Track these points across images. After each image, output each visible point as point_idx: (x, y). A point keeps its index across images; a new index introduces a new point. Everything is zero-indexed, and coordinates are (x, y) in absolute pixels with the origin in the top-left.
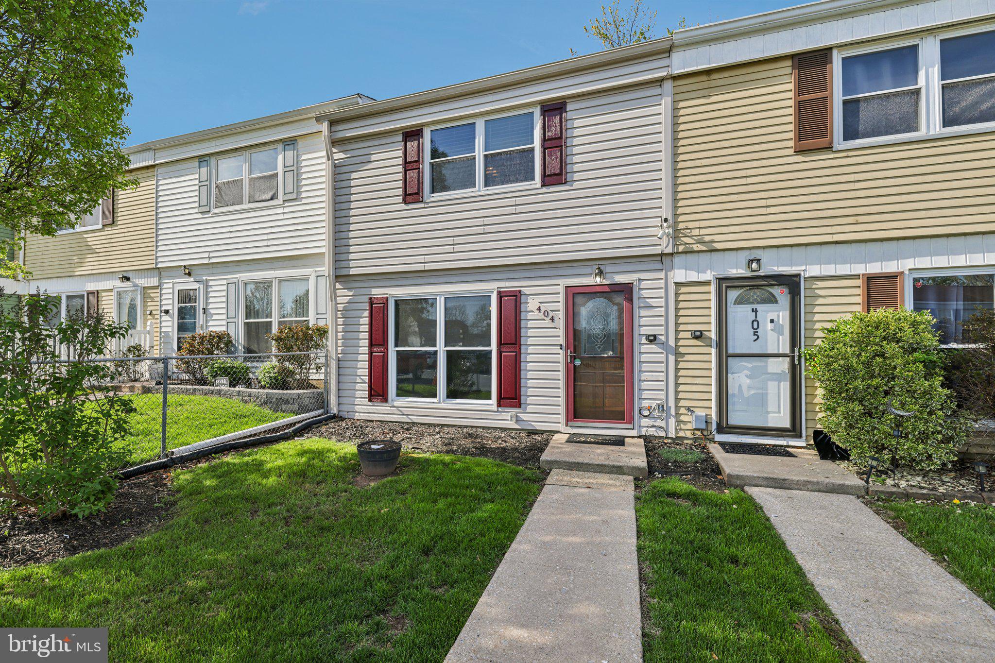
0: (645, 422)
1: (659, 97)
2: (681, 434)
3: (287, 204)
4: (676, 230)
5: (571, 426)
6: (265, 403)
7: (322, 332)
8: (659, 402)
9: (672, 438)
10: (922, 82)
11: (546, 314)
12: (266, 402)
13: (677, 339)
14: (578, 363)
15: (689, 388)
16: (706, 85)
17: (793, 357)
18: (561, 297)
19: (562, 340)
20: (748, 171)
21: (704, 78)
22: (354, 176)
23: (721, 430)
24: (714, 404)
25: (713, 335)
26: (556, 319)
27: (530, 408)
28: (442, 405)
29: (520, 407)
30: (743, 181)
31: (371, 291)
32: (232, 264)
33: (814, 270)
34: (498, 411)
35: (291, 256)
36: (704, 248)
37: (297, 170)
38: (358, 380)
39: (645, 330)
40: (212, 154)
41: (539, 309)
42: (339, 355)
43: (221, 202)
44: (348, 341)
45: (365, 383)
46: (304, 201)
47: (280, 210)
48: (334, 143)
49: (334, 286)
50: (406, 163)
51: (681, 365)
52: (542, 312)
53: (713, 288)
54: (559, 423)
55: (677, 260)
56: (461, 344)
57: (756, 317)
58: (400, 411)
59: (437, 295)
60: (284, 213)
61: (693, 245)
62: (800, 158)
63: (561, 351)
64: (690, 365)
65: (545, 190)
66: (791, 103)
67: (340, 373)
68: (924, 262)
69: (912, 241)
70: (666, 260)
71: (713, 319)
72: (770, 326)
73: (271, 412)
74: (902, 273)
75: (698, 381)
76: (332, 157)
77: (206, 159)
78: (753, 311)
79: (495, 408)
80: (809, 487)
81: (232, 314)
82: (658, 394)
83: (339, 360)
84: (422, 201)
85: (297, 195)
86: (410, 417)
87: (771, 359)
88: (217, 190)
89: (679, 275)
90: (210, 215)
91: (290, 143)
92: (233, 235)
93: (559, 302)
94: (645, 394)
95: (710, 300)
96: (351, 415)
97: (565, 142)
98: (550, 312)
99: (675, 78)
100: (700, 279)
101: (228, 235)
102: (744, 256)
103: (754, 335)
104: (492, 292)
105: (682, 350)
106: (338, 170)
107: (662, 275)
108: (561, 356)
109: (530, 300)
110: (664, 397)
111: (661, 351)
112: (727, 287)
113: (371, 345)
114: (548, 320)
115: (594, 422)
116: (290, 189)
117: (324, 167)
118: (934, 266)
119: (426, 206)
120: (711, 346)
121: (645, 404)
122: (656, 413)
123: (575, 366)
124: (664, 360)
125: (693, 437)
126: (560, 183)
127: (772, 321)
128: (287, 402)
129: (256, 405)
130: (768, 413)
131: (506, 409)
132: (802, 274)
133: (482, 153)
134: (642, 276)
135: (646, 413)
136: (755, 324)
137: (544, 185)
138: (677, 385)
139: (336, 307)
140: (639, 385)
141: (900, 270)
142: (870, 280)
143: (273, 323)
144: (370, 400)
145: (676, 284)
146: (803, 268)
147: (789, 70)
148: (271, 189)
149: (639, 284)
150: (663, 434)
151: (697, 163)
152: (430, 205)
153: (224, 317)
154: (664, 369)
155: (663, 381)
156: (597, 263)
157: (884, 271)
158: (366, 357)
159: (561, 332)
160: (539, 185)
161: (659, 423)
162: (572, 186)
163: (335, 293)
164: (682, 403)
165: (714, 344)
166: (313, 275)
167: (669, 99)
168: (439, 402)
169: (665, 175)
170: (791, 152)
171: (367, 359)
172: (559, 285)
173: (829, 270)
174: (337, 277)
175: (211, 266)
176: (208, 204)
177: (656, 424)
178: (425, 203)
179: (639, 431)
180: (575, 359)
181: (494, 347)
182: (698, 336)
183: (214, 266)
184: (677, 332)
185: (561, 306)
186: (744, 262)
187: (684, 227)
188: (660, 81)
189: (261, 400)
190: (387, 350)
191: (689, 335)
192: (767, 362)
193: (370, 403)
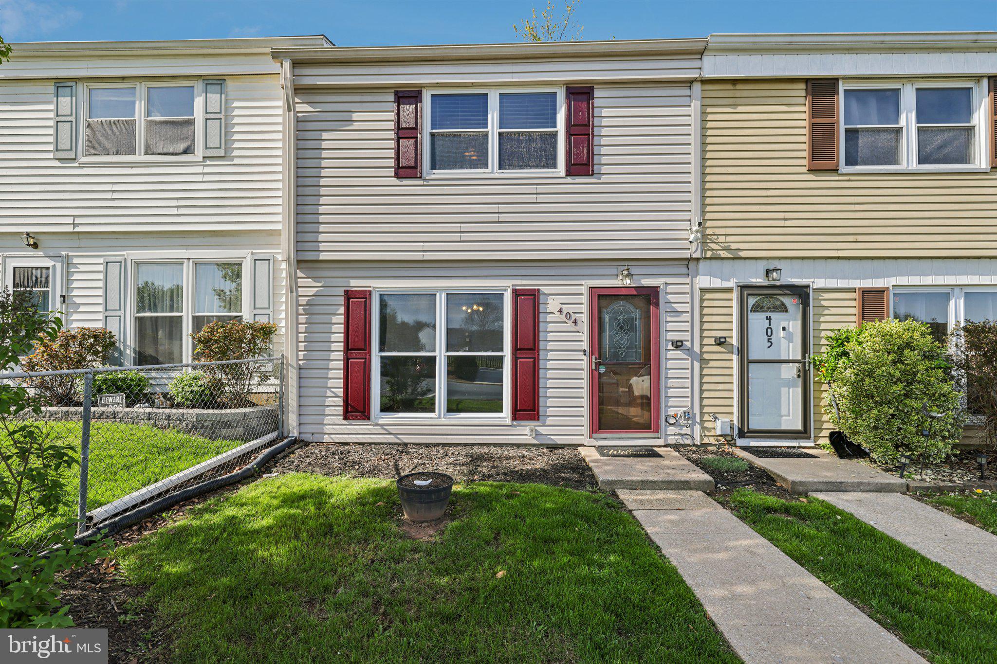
0: (671, 430)
1: (688, 98)
2: (706, 441)
3: (208, 163)
4: (704, 236)
5: (595, 438)
6: (195, 428)
7: (267, 332)
8: (685, 409)
9: (696, 446)
10: (903, 123)
11: (568, 316)
12: (197, 426)
13: (702, 345)
14: (602, 369)
15: (712, 394)
16: (731, 94)
17: (804, 363)
18: (585, 299)
19: (585, 346)
20: (768, 183)
21: (730, 87)
22: (325, 135)
23: (742, 434)
24: (735, 410)
25: (735, 342)
26: (578, 322)
27: (549, 421)
28: (443, 421)
29: (538, 419)
30: (764, 193)
31: (349, 282)
32: (114, 236)
33: (820, 283)
34: (512, 425)
35: (214, 231)
36: (730, 256)
37: (226, 119)
38: (329, 394)
39: (671, 336)
40: (80, 79)
41: (560, 311)
42: (301, 363)
43: (94, 147)
44: (313, 344)
45: (338, 397)
46: (236, 161)
47: (199, 169)
48: (299, 90)
49: (296, 273)
50: (399, 128)
51: (705, 372)
52: (564, 314)
53: (735, 295)
54: (583, 435)
55: (702, 265)
56: (467, 348)
57: (770, 325)
58: (385, 429)
59: (437, 291)
60: (204, 174)
61: (719, 252)
62: (811, 177)
63: (584, 357)
64: (714, 371)
65: (569, 180)
66: (805, 124)
67: (302, 385)
68: (904, 280)
69: (894, 261)
70: (692, 265)
71: (735, 326)
72: (782, 333)
73: (207, 440)
74: (888, 288)
75: (721, 387)
76: (294, 107)
77: (69, 84)
78: (767, 319)
79: (508, 421)
80: (862, 487)
81: (113, 304)
82: (684, 401)
83: (300, 368)
84: (420, 177)
85: (226, 152)
86: (399, 436)
87: (784, 365)
88: (89, 132)
89: (704, 281)
90: (77, 165)
91: (215, 82)
92: (116, 196)
93: (582, 304)
94: (672, 402)
95: (732, 307)
96: (317, 438)
97: (593, 131)
98: (572, 314)
99: (704, 82)
100: (724, 286)
101: (109, 196)
102: (762, 266)
103: (769, 341)
104: (506, 290)
105: (706, 356)
106: (302, 126)
107: (688, 280)
108: (584, 362)
109: (550, 300)
110: (689, 404)
111: (687, 357)
112: (749, 295)
113: (347, 349)
114: (570, 323)
115: (620, 432)
116: (214, 141)
117: (280, 119)
118: (910, 284)
119: (425, 183)
120: (732, 353)
121: (672, 411)
122: (682, 421)
123: (599, 373)
124: (689, 366)
125: (716, 443)
126: (587, 174)
127: (784, 329)
128: (227, 425)
129: (178, 432)
130: (782, 416)
131: (522, 423)
132: (811, 285)
133: (497, 131)
134: (669, 280)
135: (672, 421)
136: (769, 331)
137: (569, 173)
138: (702, 391)
139: (297, 301)
140: (666, 392)
141: (886, 286)
142: (865, 292)
143: (185, 319)
144: (346, 418)
145: (700, 289)
146: (812, 280)
147: (803, 93)
148: (183, 139)
149: (666, 288)
150: (689, 442)
151: (723, 170)
152: (431, 183)
153: (101, 308)
154: (689, 376)
155: (688, 388)
156: (626, 263)
157: (874, 286)
158: (341, 364)
159: (585, 337)
160: (563, 174)
161: (685, 430)
162: (599, 179)
163: (296, 283)
164: (706, 410)
165: (735, 351)
166: (248, 258)
167: (699, 103)
168: (439, 417)
169: (693, 178)
170: (805, 170)
171: (342, 367)
172: (582, 285)
173: (832, 283)
174: (299, 262)
175: (76, 237)
176: (73, 147)
177: (683, 432)
178: (425, 180)
179: (666, 440)
180: (600, 365)
181: (507, 352)
182: (721, 342)
183: (81, 237)
184: (702, 338)
185: (585, 308)
186: (763, 272)
187: (711, 233)
188: (690, 82)
189: (187, 425)
190: (370, 355)
191: (712, 341)
192: (780, 368)
193: (345, 422)
